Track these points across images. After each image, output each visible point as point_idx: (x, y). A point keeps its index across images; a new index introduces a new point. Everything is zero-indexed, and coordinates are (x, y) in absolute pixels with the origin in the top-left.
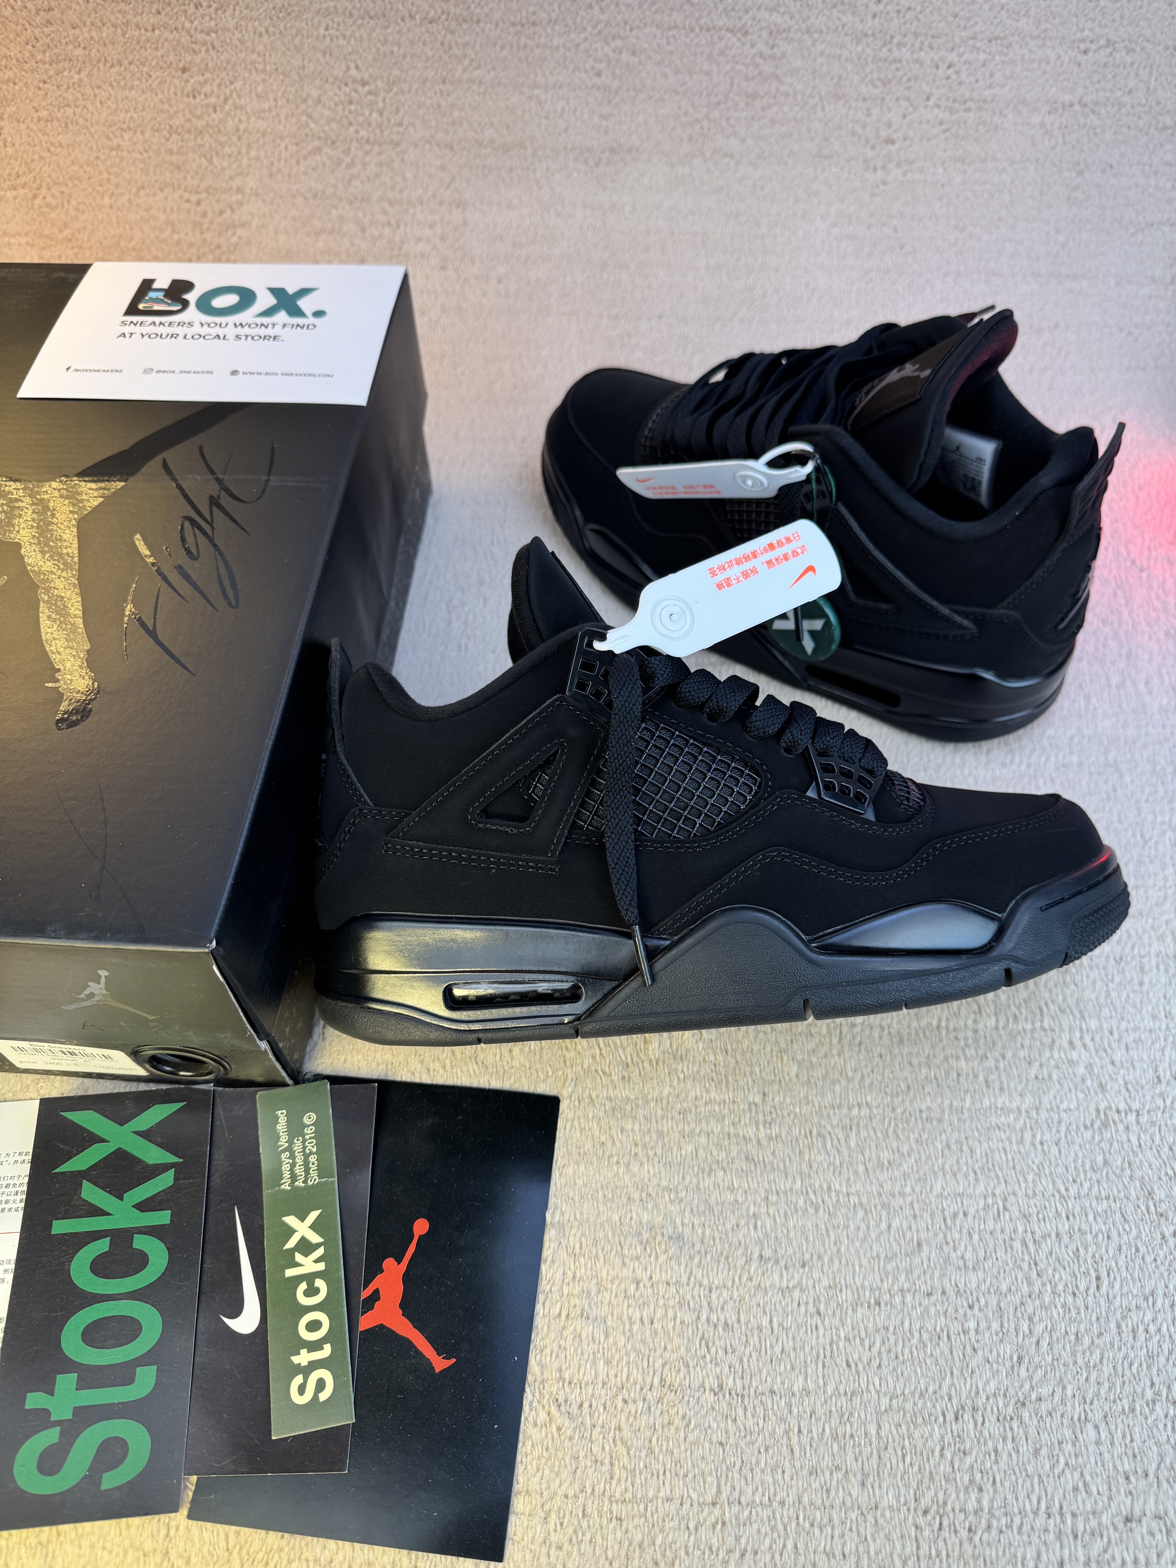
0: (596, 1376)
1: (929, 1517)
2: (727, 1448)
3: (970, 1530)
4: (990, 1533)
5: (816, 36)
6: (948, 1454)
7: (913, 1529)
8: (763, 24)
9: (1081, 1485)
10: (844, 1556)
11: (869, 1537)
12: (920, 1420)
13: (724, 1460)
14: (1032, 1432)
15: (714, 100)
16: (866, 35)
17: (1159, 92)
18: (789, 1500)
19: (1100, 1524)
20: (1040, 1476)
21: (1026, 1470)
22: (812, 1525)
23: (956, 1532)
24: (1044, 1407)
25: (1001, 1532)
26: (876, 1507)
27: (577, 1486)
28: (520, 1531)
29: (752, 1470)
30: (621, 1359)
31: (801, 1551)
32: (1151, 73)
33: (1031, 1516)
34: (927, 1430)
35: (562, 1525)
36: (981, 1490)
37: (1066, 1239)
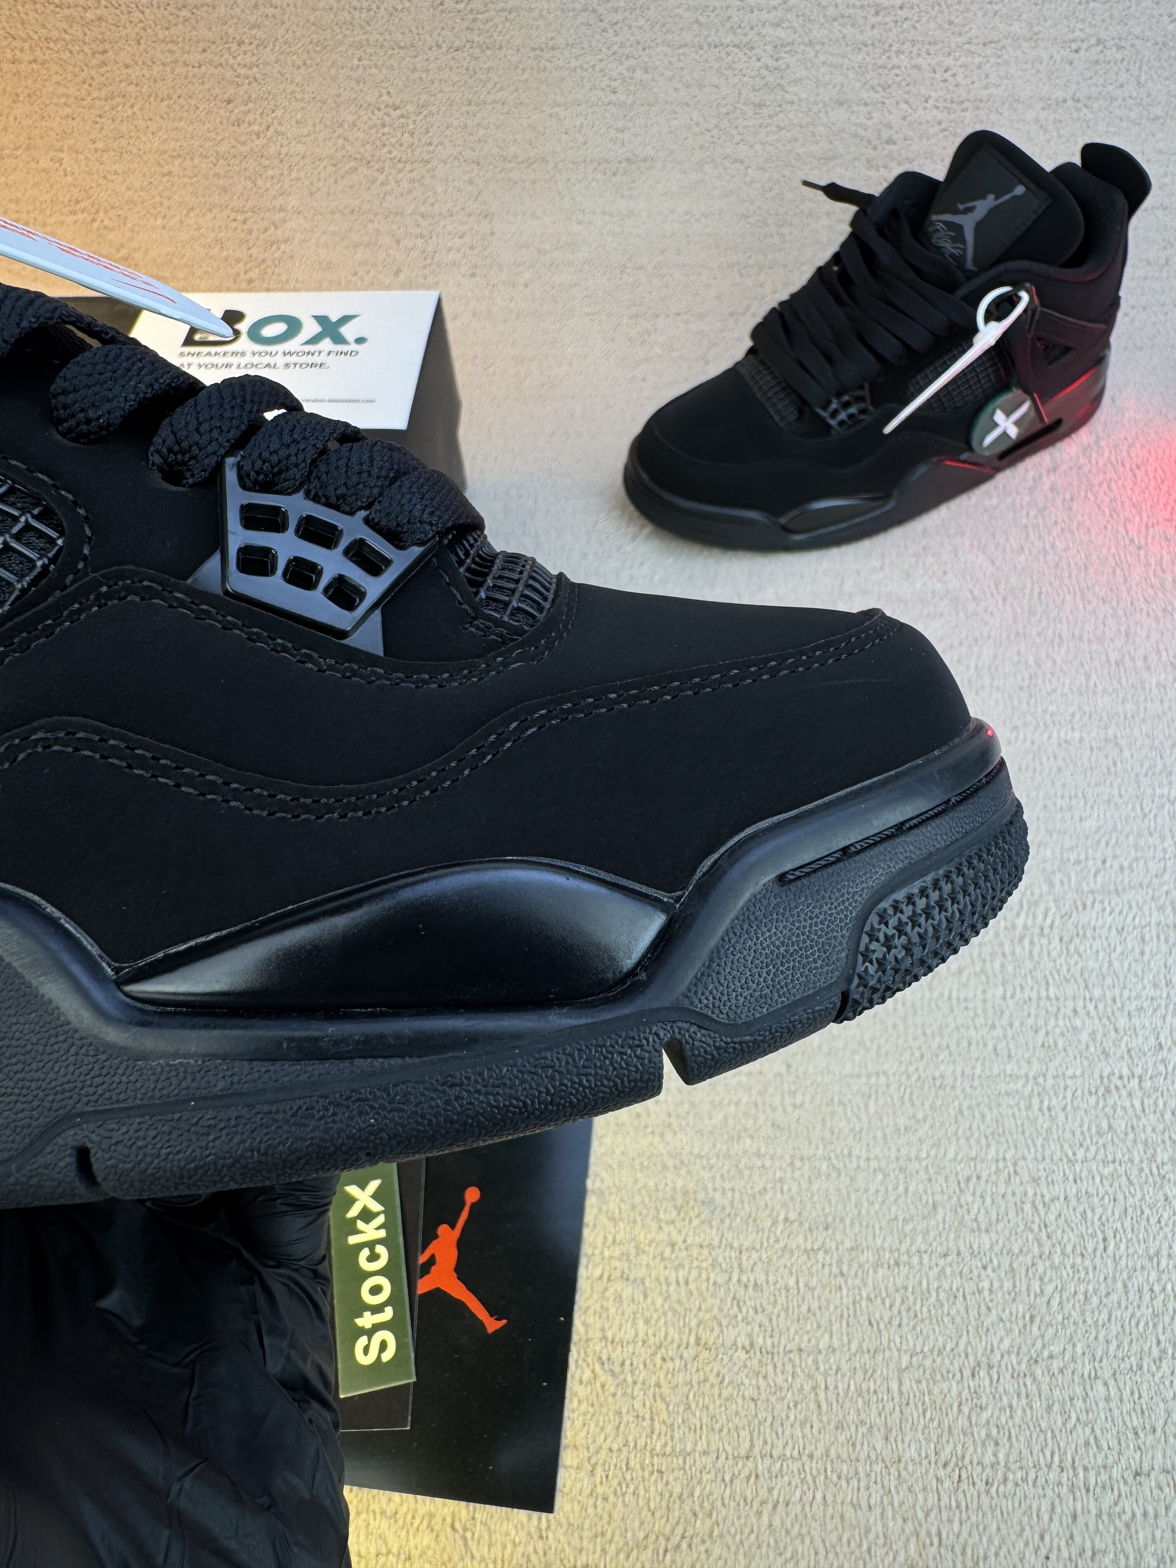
0: (637, 1335)
1: (949, 1469)
2: (759, 1403)
3: (987, 1484)
4: (1005, 1486)
5: (818, 47)
6: (966, 1409)
7: (935, 1481)
8: (768, 39)
9: (1092, 1440)
10: (870, 1508)
11: (893, 1489)
12: (939, 1377)
13: (756, 1415)
14: (1045, 1388)
15: (724, 110)
16: (866, 45)
17: (1150, 85)
18: (818, 1454)
19: (1110, 1478)
20: (1052, 1431)
21: (1040, 1425)
22: (839, 1478)
23: (974, 1484)
24: (1056, 1365)
25: (1017, 1484)
26: (900, 1461)
27: (620, 1440)
28: (569, 1483)
29: (782, 1425)
30: (659, 1318)
31: (829, 1502)
32: (1141, 67)
33: (1046, 1470)
34: (945, 1386)
35: (607, 1477)
36: (997, 1444)
37: (1074, 1202)
